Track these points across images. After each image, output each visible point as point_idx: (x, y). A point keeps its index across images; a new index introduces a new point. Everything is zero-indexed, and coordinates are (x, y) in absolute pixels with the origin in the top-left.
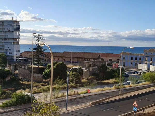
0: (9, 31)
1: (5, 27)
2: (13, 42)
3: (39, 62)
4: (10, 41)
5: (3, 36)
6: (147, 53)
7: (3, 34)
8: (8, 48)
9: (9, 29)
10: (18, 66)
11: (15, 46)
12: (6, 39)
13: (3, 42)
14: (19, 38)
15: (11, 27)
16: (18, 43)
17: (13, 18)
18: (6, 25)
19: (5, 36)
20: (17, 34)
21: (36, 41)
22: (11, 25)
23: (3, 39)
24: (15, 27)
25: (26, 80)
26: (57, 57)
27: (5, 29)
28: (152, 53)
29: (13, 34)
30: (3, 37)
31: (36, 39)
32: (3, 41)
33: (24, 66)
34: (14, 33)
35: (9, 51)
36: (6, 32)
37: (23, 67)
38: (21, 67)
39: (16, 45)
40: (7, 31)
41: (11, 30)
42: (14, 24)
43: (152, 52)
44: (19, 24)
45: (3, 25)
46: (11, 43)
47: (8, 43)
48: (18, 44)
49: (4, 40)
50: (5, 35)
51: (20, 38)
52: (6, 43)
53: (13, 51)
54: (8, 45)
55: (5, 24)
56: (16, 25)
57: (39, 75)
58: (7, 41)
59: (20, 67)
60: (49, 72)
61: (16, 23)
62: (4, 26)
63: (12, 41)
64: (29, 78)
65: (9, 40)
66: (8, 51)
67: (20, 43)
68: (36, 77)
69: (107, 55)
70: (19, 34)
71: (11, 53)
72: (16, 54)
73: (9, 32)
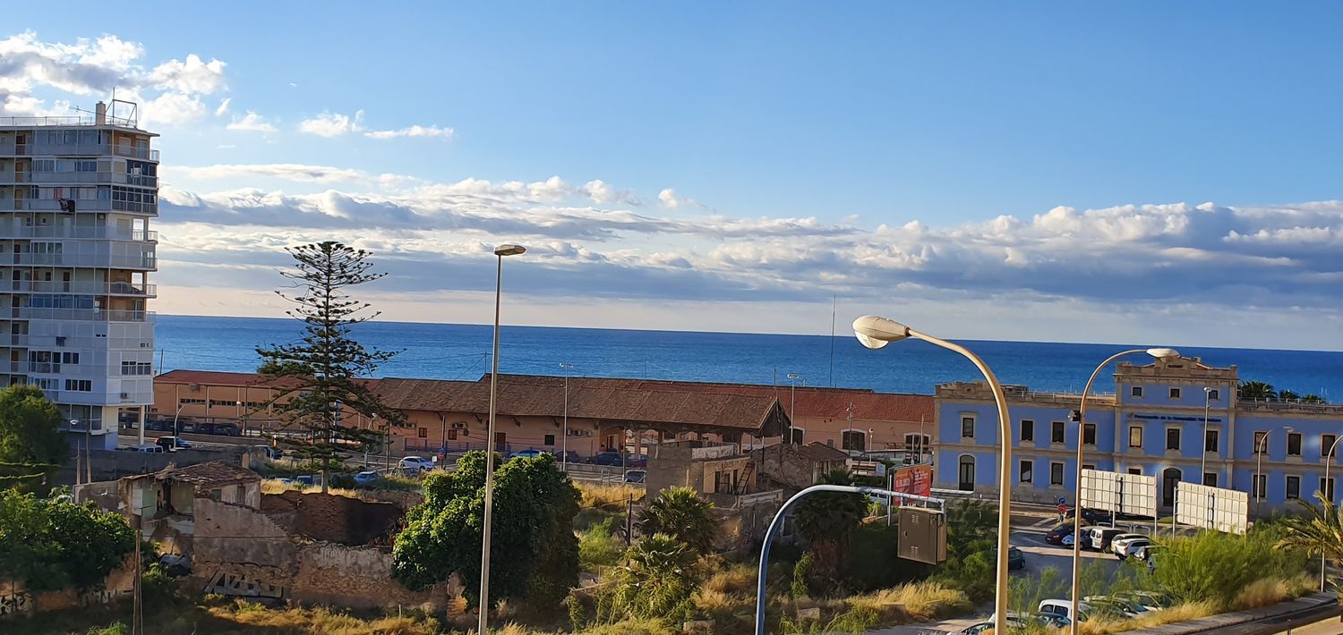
0: (70, 207)
1: (39, 179)
2: (103, 299)
3: (326, 459)
4: (78, 286)
5: (17, 249)
6: (1137, 391)
7: (17, 229)
8: (60, 341)
9: (66, 195)
10: (191, 484)
11: (117, 329)
12: (42, 274)
13: (16, 300)
14: (148, 266)
15: (88, 179)
16: (136, 302)
17: (100, 108)
18: (49, 167)
19: (39, 247)
20: (130, 231)
21: (311, 294)
22: (86, 164)
23: (17, 275)
24: (118, 179)
25: (251, 592)
26: (439, 414)
27: (34, 192)
28: (1175, 393)
29: (102, 233)
30: (17, 260)
31: (308, 277)
32: (16, 286)
33: (234, 487)
34: (112, 221)
35: (68, 372)
36: (41, 218)
37: (229, 493)
38: (216, 497)
39: (127, 318)
40: (56, 208)
41: (87, 201)
42: (115, 159)
43: (1175, 384)
44: (146, 152)
45: (23, 164)
46: (86, 302)
47: (59, 302)
48: (141, 316)
49: (23, 281)
50: (34, 240)
51: (159, 263)
52: (40, 302)
53: (101, 371)
54: (60, 323)
55: (37, 153)
56: (131, 164)
57: (366, 556)
58: (55, 287)
59: (210, 497)
60: (441, 535)
61: (125, 145)
62: (25, 172)
63: (95, 287)
64: (278, 583)
65: (67, 277)
66: (57, 370)
67: (151, 306)
68: (335, 568)
69: (825, 401)
70: (146, 231)
71: (85, 386)
72: (124, 396)
73: (67, 220)
